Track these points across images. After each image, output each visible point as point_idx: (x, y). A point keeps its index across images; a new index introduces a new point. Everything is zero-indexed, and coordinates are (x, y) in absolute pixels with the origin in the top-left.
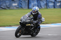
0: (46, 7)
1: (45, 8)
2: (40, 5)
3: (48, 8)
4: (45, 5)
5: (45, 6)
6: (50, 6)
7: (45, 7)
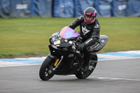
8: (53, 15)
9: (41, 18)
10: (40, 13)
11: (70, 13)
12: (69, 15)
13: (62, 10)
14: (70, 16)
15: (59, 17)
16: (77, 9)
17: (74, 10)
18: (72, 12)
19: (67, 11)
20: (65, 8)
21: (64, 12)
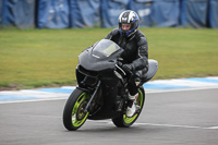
0: (99, 24)
1: (96, 27)
2: (80, 15)
3: (107, 24)
4: (95, 14)
5: (97, 19)
6: (112, 20)
7: (94, 22)
8: (37, 25)
9: (19, 29)
10: (17, 21)
11: (64, 22)
12: (61, 25)
13: (50, 18)
14: (64, 26)
15: (46, 28)
16: (75, 16)
17: (70, 17)
18: (67, 20)
19: (58, 18)
20: (55, 15)
21: (54, 20)
